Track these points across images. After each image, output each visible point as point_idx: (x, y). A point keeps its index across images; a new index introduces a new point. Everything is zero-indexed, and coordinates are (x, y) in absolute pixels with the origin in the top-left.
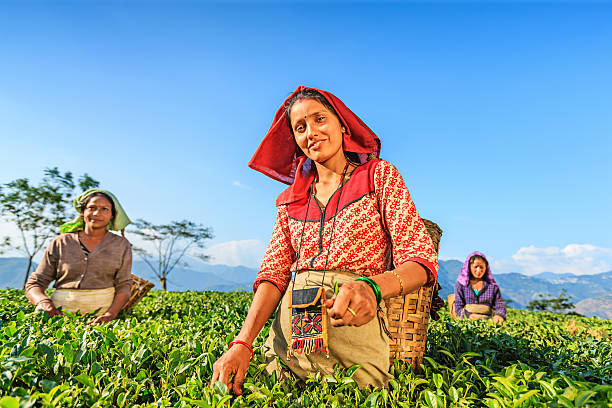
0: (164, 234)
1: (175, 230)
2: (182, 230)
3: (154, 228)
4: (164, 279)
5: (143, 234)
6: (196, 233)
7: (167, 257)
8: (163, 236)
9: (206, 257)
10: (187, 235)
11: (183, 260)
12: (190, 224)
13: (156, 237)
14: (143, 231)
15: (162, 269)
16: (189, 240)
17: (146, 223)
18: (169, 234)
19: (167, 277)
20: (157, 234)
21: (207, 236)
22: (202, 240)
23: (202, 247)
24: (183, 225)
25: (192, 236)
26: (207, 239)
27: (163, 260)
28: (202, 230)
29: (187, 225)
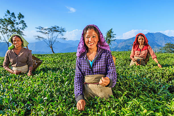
0: (49, 31)
1: (53, 30)
2: (54, 29)
3: (45, 29)
4: (51, 47)
5: (42, 32)
6: (60, 30)
7: (51, 39)
8: (49, 32)
9: (65, 39)
10: (57, 31)
11: (57, 40)
12: (57, 27)
13: (46, 33)
14: (42, 31)
15: (50, 44)
16: (58, 33)
17: (42, 28)
18: (51, 31)
19: (52, 46)
20: (47, 32)
21: (64, 31)
22: (62, 33)
23: (62, 35)
24: (55, 28)
25: (59, 31)
26: (64, 32)
27: (50, 40)
28: (61, 29)
29: (56, 28)
